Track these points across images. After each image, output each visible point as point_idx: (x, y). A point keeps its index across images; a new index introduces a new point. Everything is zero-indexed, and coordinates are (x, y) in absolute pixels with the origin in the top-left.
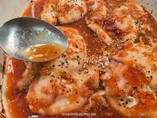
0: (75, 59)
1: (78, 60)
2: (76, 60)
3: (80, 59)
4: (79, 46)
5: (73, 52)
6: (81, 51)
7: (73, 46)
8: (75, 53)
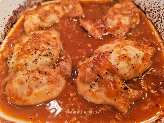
0: (47, 55)
1: (50, 56)
2: (49, 56)
3: (52, 55)
4: (51, 43)
5: (45, 49)
6: (53, 48)
7: (45, 44)
8: (46, 50)
